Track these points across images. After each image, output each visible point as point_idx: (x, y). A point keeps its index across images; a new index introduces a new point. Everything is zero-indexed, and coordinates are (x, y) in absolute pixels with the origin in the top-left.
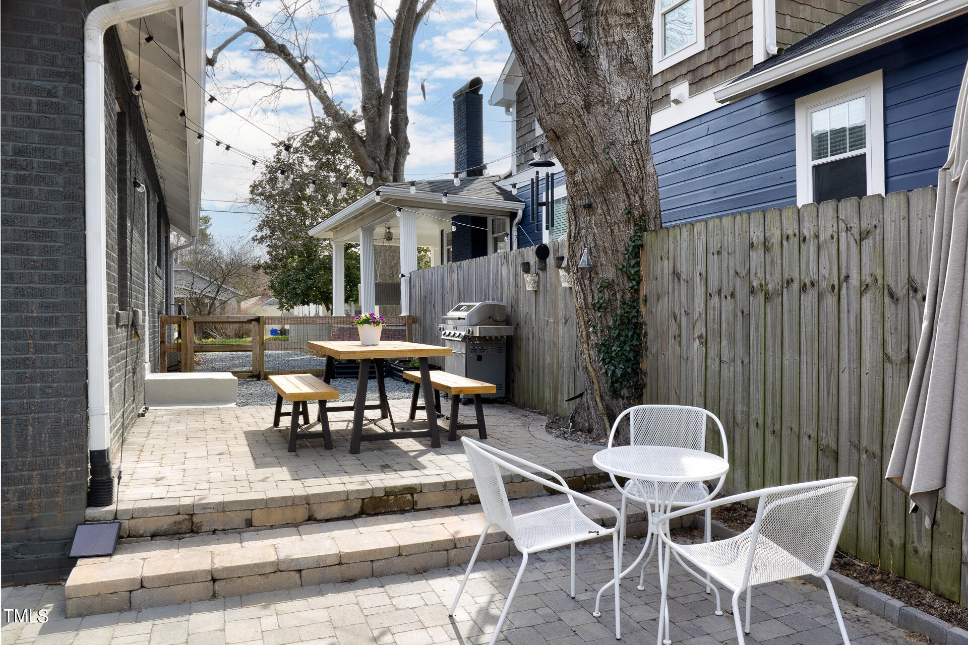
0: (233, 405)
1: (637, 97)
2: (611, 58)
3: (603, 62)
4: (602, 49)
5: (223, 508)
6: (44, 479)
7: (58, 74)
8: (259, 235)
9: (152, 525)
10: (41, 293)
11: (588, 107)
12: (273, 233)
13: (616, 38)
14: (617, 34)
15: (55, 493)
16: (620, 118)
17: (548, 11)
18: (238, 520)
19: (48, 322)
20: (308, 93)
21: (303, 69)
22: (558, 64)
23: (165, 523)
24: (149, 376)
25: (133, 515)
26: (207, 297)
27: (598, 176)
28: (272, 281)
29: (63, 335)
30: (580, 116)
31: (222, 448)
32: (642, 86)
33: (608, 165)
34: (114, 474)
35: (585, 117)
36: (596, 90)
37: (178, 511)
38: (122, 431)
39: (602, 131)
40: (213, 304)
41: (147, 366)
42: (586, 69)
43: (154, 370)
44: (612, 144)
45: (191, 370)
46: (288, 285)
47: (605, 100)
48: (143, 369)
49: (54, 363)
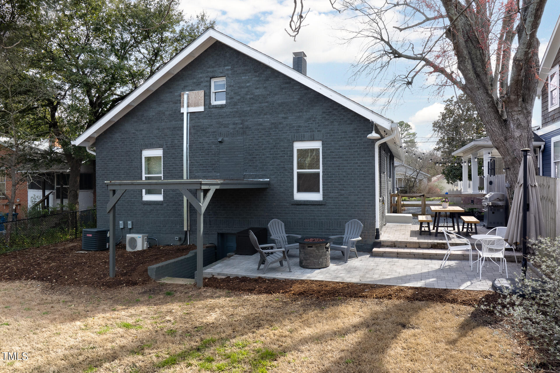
0: (411, 224)
1: (524, 135)
2: (514, 124)
3: (512, 125)
4: (511, 122)
5: (401, 242)
6: (368, 233)
7: (370, 156)
8: (437, 147)
9: (387, 244)
10: (367, 198)
11: (506, 140)
12: (444, 145)
13: (515, 118)
14: (516, 117)
15: (370, 236)
16: (517, 142)
17: (492, 113)
18: (404, 245)
19: (369, 203)
20: (454, 87)
21: (452, 77)
22: (495, 129)
23: (389, 244)
24: (387, 214)
25: (383, 242)
26: (413, 178)
27: (510, 160)
28: (443, 170)
29: (371, 206)
30: (503, 143)
31: (404, 233)
32: (526, 131)
33: (513, 156)
34: (380, 233)
35: (505, 143)
36: (509, 134)
37: (392, 242)
38: (382, 226)
39: (511, 146)
40: (415, 181)
41: (386, 211)
42: (506, 128)
43: (388, 213)
44: (515, 150)
45: (401, 213)
46: (452, 171)
47: (512, 137)
48: (385, 212)
49: (370, 211)
